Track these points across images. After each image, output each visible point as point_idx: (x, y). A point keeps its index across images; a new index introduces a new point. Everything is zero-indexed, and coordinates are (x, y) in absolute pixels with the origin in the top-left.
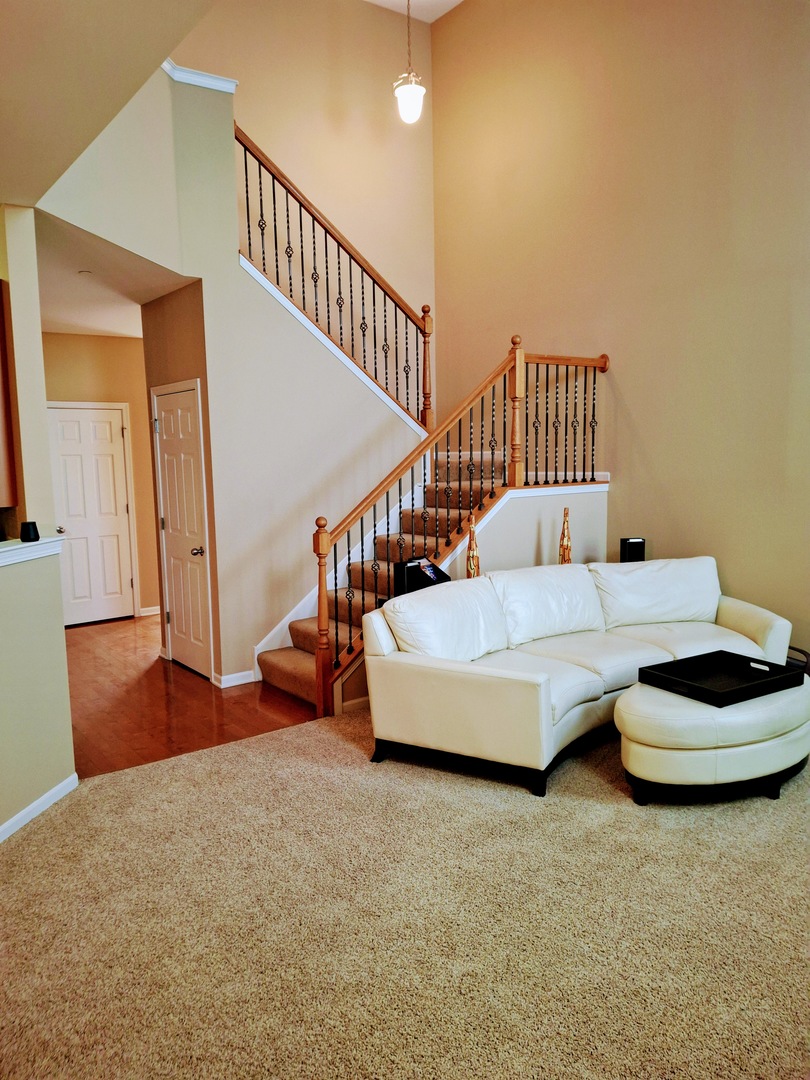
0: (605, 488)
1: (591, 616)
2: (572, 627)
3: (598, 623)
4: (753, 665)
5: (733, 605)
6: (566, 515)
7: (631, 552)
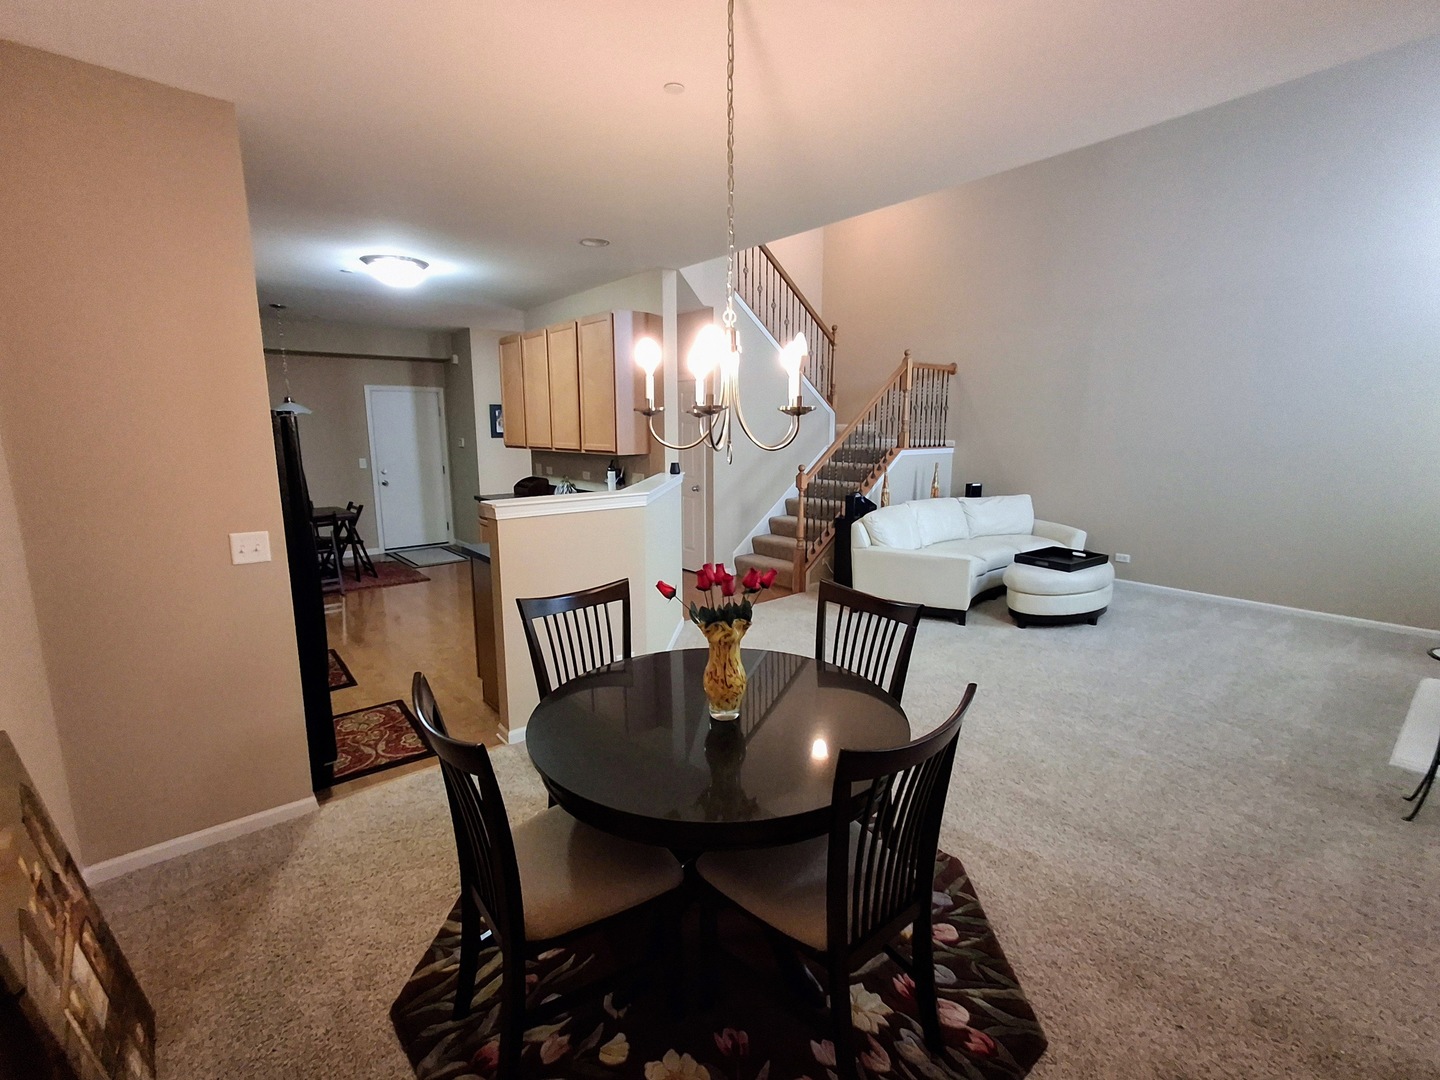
0: (952, 450)
1: (961, 530)
2: (953, 537)
3: (966, 535)
4: (1074, 553)
5: (1041, 523)
6: (936, 467)
7: (973, 492)
